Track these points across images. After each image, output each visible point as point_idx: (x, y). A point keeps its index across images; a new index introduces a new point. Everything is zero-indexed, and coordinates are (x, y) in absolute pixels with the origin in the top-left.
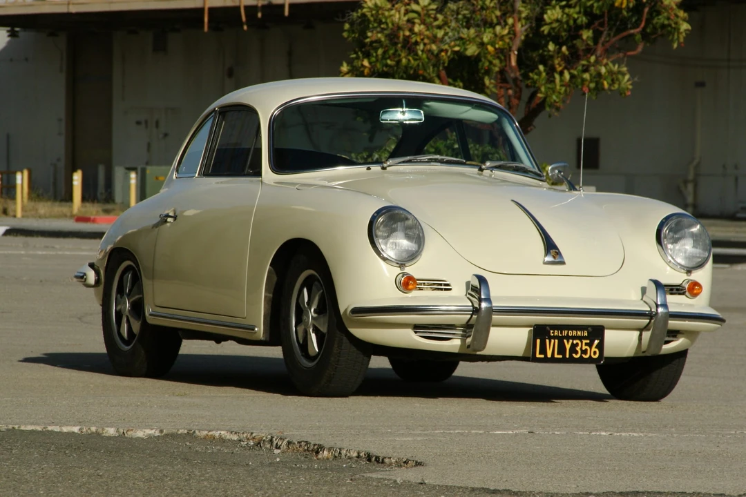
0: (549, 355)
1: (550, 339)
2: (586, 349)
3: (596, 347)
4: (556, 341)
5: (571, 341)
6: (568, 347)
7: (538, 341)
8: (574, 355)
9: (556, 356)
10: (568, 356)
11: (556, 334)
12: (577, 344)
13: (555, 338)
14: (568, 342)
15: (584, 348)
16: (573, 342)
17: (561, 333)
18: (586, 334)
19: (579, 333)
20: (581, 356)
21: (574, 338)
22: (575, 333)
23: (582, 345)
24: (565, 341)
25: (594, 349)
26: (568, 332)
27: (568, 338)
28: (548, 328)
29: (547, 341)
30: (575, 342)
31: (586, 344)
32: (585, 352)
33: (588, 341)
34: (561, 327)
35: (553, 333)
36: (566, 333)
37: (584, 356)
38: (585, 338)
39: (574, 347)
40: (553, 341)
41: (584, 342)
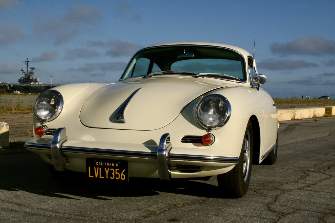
0: (97, 176)
1: (97, 167)
2: (118, 174)
3: (123, 174)
4: (100, 168)
5: (109, 169)
6: (107, 172)
7: (90, 168)
8: (111, 177)
9: (100, 177)
10: (107, 178)
11: (100, 164)
12: (112, 171)
13: (99, 166)
14: (107, 170)
15: (116, 173)
16: (109, 170)
17: (103, 164)
18: (117, 165)
19: (113, 165)
20: (115, 178)
21: (111, 167)
22: (110, 164)
23: (115, 172)
24: (105, 169)
25: (122, 175)
26: (107, 164)
27: (107, 167)
28: (95, 161)
29: (95, 168)
30: (111, 170)
31: (118, 171)
32: (117, 176)
33: (119, 170)
34: (102, 160)
35: (98, 163)
36: (105, 164)
37: (116, 178)
38: (117, 168)
39: (110, 173)
40: (98, 168)
41: (116, 170)
